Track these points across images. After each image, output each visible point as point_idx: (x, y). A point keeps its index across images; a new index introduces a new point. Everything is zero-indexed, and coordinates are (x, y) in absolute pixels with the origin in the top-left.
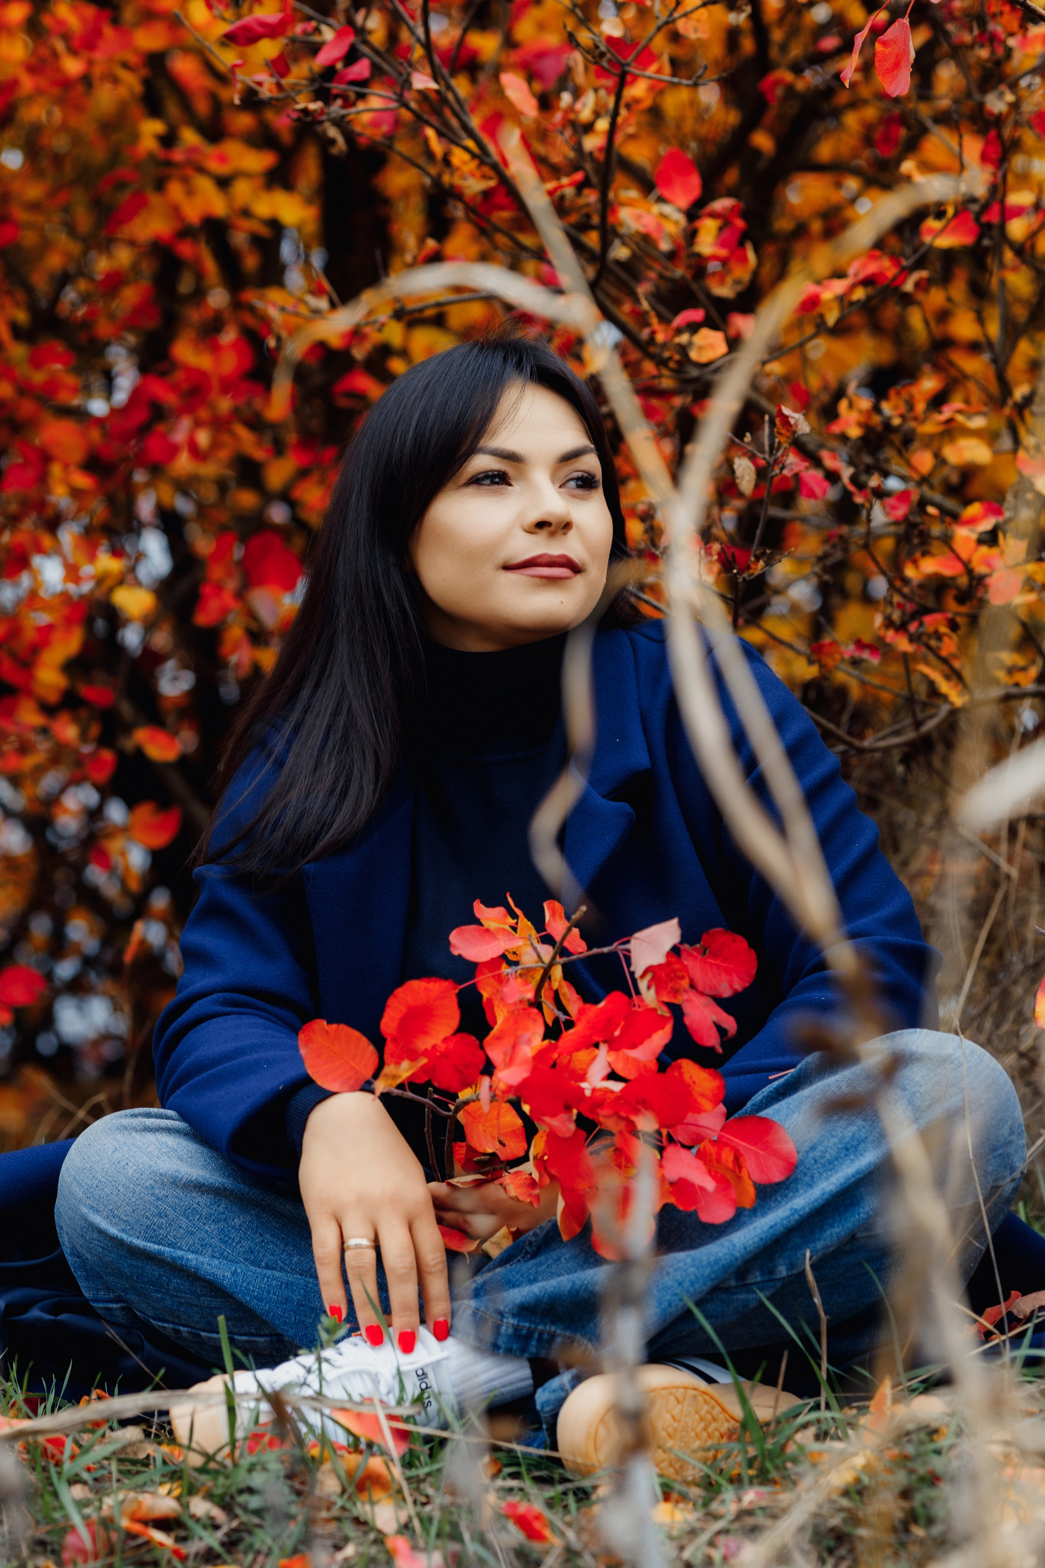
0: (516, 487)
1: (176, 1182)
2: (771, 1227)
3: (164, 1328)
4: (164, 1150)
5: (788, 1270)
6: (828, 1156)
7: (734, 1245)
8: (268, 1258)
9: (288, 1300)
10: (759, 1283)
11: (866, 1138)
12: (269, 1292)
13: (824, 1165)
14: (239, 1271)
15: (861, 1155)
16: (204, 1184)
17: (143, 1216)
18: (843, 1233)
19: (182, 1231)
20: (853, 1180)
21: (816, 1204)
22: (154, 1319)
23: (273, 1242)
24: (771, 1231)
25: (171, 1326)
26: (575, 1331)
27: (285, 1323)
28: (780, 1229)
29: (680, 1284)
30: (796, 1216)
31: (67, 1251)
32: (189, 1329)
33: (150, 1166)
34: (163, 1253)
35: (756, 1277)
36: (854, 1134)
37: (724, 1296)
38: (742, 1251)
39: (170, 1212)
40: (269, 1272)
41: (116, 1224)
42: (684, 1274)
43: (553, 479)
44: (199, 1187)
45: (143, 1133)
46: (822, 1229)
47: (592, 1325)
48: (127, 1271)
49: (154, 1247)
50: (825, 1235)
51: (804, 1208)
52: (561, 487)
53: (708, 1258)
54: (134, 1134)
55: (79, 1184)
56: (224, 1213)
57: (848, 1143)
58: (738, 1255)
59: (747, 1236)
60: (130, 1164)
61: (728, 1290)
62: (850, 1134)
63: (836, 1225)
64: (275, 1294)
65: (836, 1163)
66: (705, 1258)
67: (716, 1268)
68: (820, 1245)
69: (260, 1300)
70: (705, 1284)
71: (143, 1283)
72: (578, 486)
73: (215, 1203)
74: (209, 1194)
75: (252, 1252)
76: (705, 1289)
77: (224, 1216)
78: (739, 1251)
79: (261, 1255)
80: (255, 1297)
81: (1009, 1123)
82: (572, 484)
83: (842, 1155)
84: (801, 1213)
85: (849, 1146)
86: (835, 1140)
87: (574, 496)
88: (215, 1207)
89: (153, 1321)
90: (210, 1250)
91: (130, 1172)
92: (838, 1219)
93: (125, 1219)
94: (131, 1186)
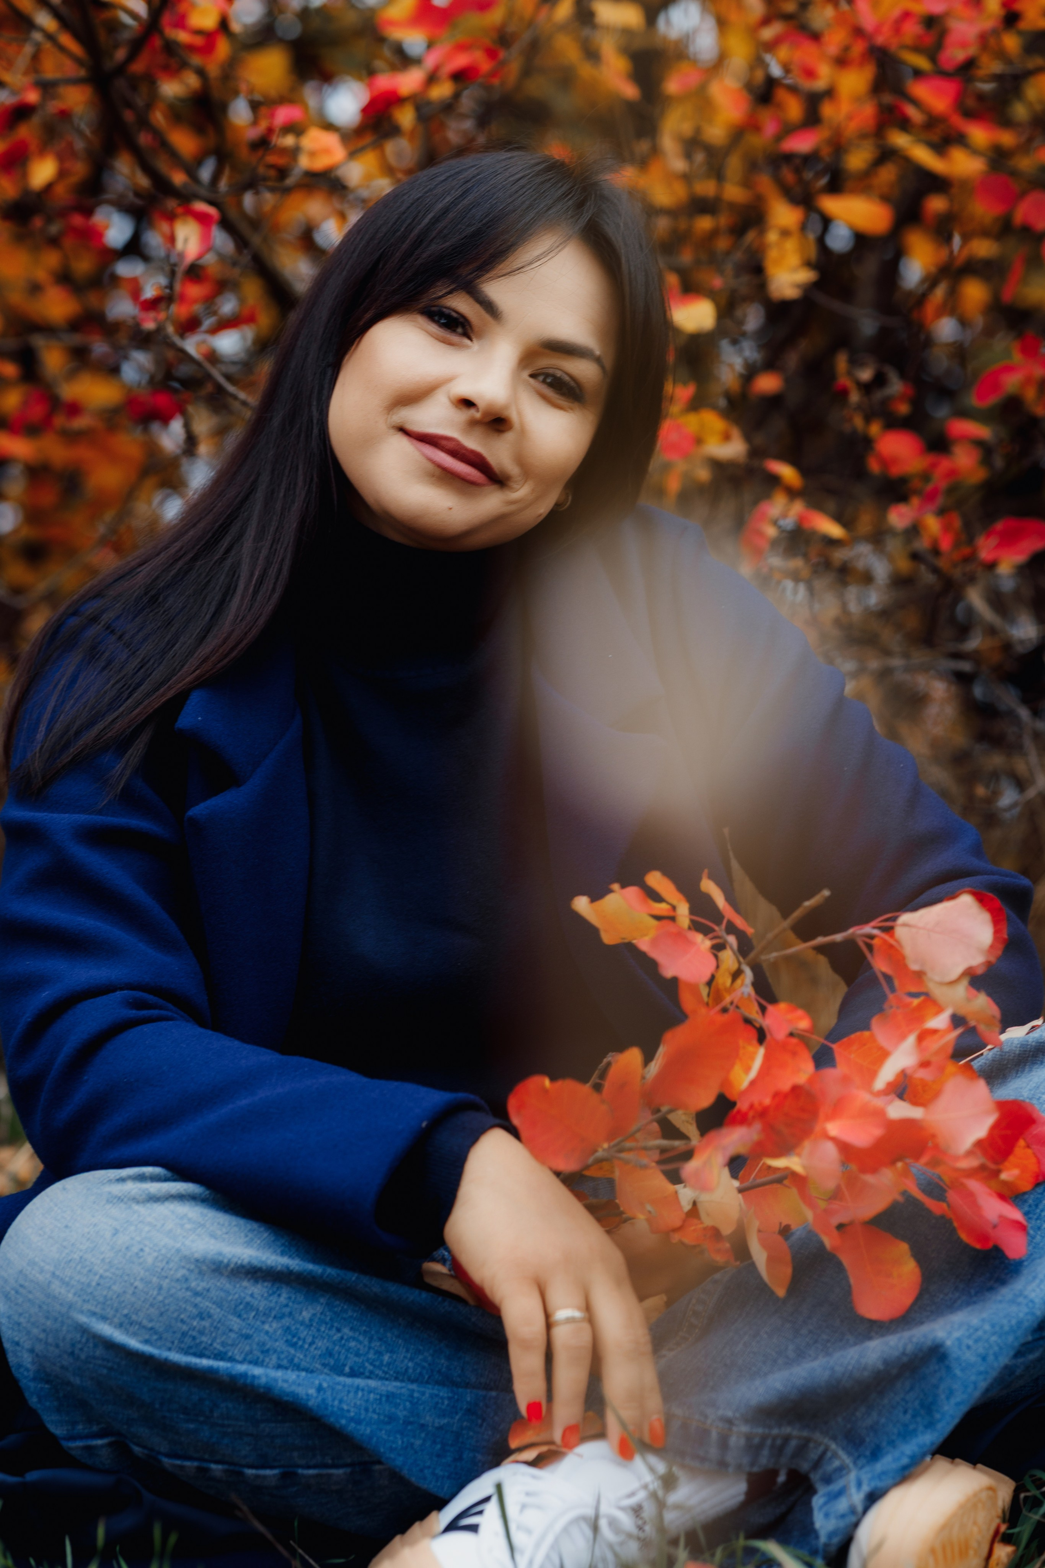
0: (475, 346)
1: (219, 1270)
3: (182, 1467)
4: (188, 1226)
8: (352, 1360)
9: (391, 1418)
12: (367, 1410)
14: (323, 1384)
16: (260, 1268)
17: (176, 1319)
19: (233, 1335)
22: (168, 1456)
23: (354, 1339)
25: (196, 1464)
26: (814, 1429)
27: (392, 1449)
32: (226, 1467)
33: (178, 1250)
34: (217, 1370)
40: (358, 1381)
41: (135, 1334)
43: (525, 361)
44: (253, 1273)
45: (148, 1205)
47: (840, 1419)
49: (201, 1363)
52: (531, 376)
54: (136, 1207)
56: (287, 1306)
60: (147, 1249)
64: (374, 1411)
69: (359, 1422)
73: (274, 1293)
74: (265, 1280)
77: (287, 1310)
79: (342, 1357)
80: (352, 1419)
88: (274, 1298)
89: (164, 1460)
90: (274, 1358)
91: (150, 1260)
93: (150, 1325)
94: (155, 1280)
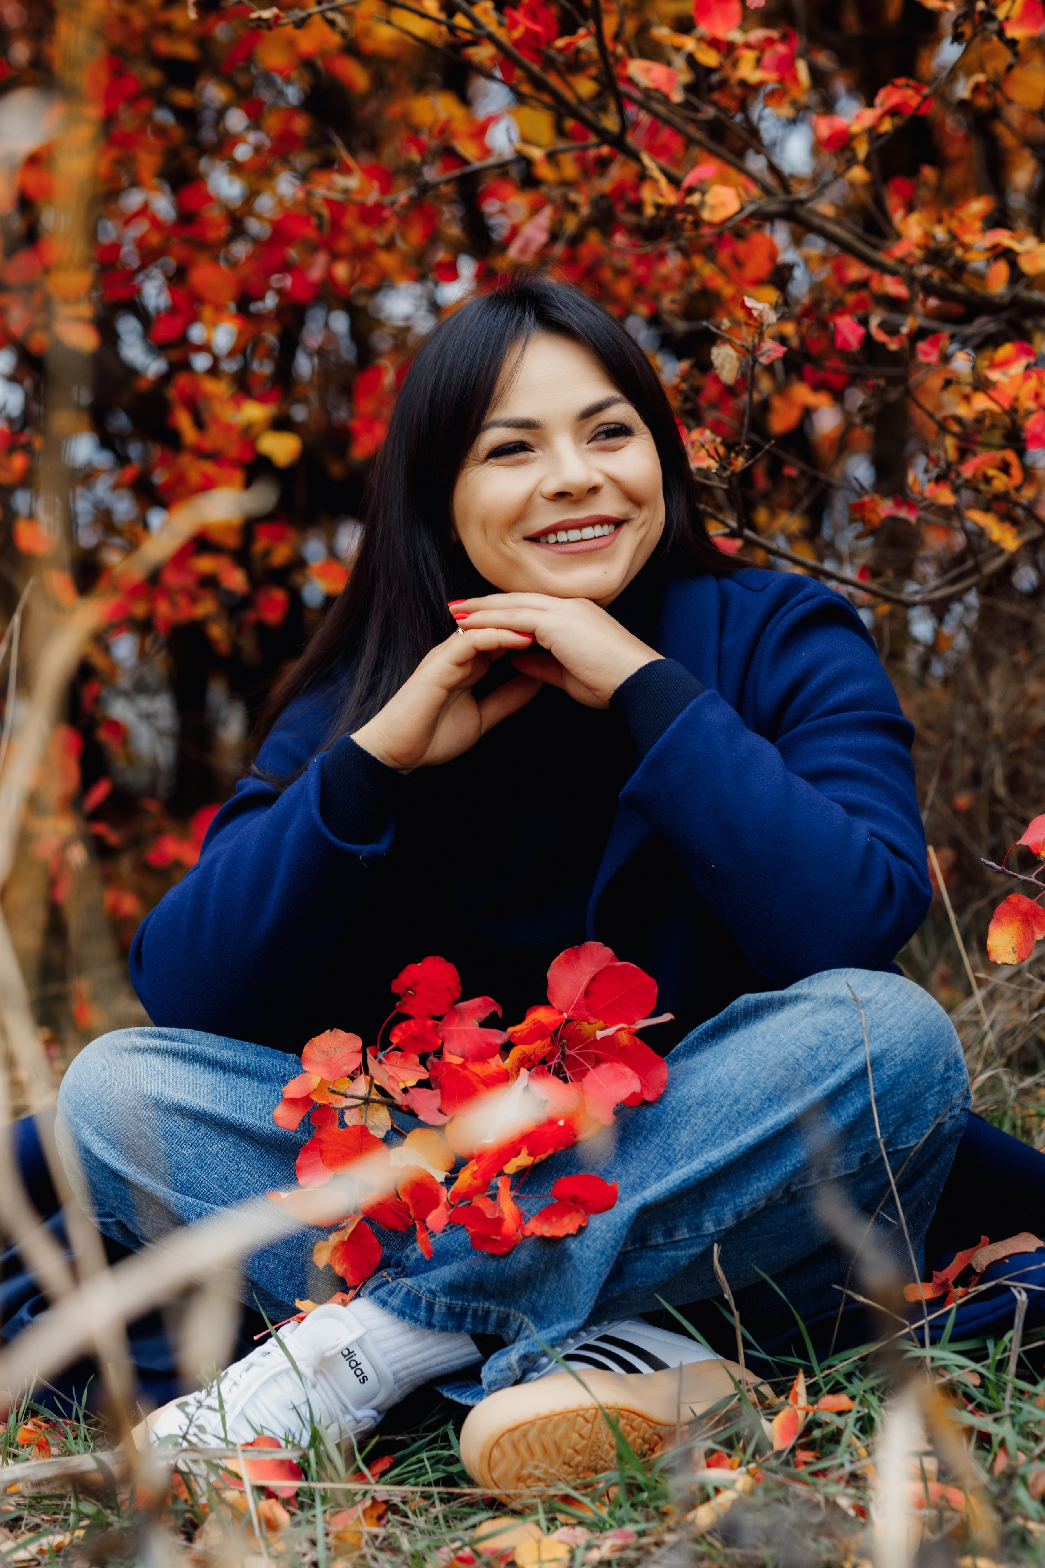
1: (158, 1105)
4: (151, 1072)
5: (715, 1225)
6: (752, 1108)
13: (749, 1118)
15: (785, 1105)
16: (185, 1108)
19: (160, 1153)
20: (771, 1132)
26: (511, 1306)
33: (134, 1087)
35: (684, 1234)
37: (652, 1254)
39: (149, 1133)
44: (178, 1110)
46: (748, 1183)
48: (112, 1191)
50: (751, 1189)
54: (124, 1054)
55: (71, 1104)
61: (656, 1247)
63: (762, 1178)
65: (760, 1114)
68: (745, 1200)
73: (195, 1128)
74: (189, 1118)
77: (201, 1141)
83: (766, 1106)
84: (715, 1166)
85: (771, 1098)
88: (193, 1132)
92: (765, 1172)
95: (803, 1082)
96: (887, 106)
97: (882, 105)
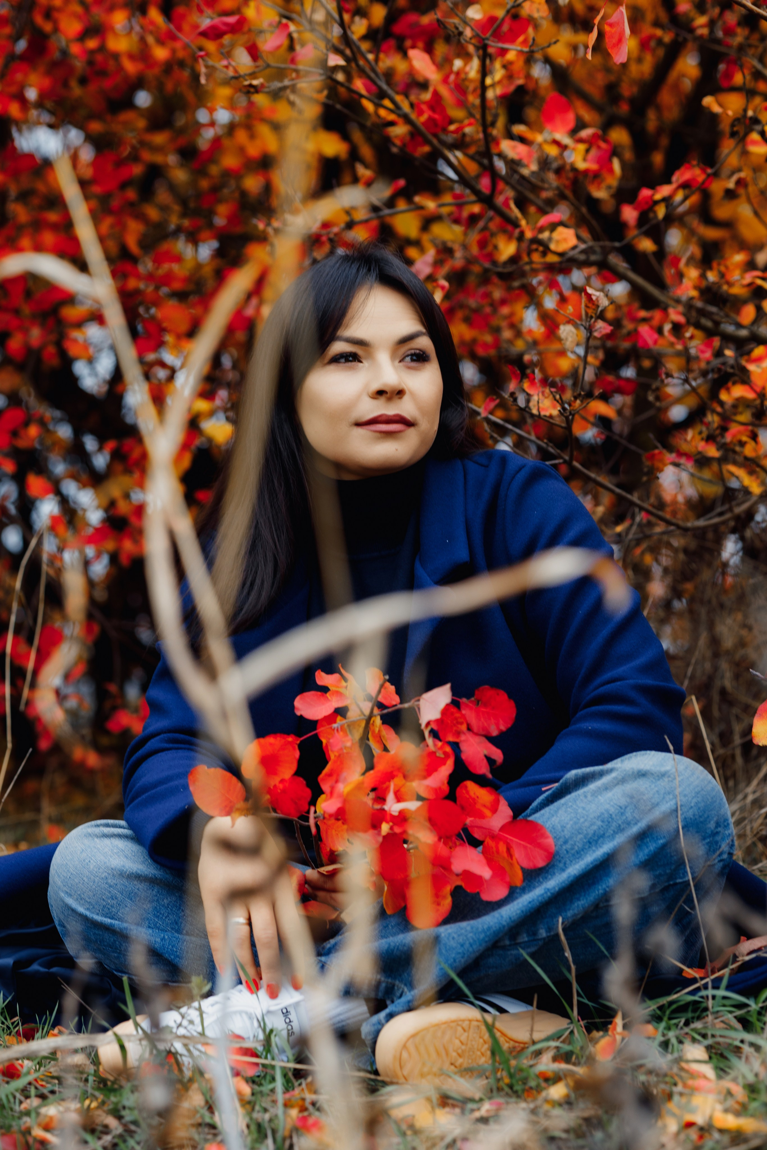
0: (366, 364)
1: (122, 874)
2: (530, 902)
3: (122, 977)
4: (115, 851)
5: (547, 932)
6: (576, 848)
7: (502, 917)
10: (526, 942)
11: (604, 834)
13: (573, 855)
14: (166, 937)
16: (142, 875)
17: (101, 898)
18: (586, 905)
19: (127, 909)
20: (591, 866)
21: (563, 884)
22: (116, 971)
24: (530, 905)
26: (395, 978)
28: (536, 904)
29: (462, 946)
30: (549, 894)
31: (56, 922)
33: (105, 863)
34: (114, 925)
35: (524, 938)
36: (595, 832)
38: (508, 920)
39: (119, 895)
41: (83, 904)
42: (465, 938)
43: (393, 356)
44: (138, 877)
45: (102, 838)
46: (572, 902)
47: (406, 974)
48: (93, 937)
49: (108, 921)
50: (573, 906)
51: (554, 888)
52: (400, 361)
53: (483, 927)
54: (96, 839)
55: (59, 876)
56: (156, 896)
57: (591, 838)
58: (504, 923)
59: (512, 909)
60: (92, 861)
61: (504, 948)
62: (592, 832)
63: (581, 899)
64: (192, 953)
65: (582, 853)
66: (480, 926)
67: (488, 933)
68: (570, 913)
70: (480, 945)
71: (104, 946)
72: (412, 360)
73: (150, 889)
75: (176, 923)
76: (482, 948)
77: (157, 898)
78: (506, 921)
79: (182, 925)
80: (177, 957)
81: (715, 819)
82: (408, 359)
83: (587, 847)
84: (552, 891)
85: (591, 841)
86: (581, 836)
87: (409, 368)
88: (150, 892)
89: (115, 973)
90: (147, 922)
91: (92, 867)
92: (583, 894)
93: (89, 901)
94: (92, 877)
95: (614, 831)
96: (681, 181)
97: (677, 181)
